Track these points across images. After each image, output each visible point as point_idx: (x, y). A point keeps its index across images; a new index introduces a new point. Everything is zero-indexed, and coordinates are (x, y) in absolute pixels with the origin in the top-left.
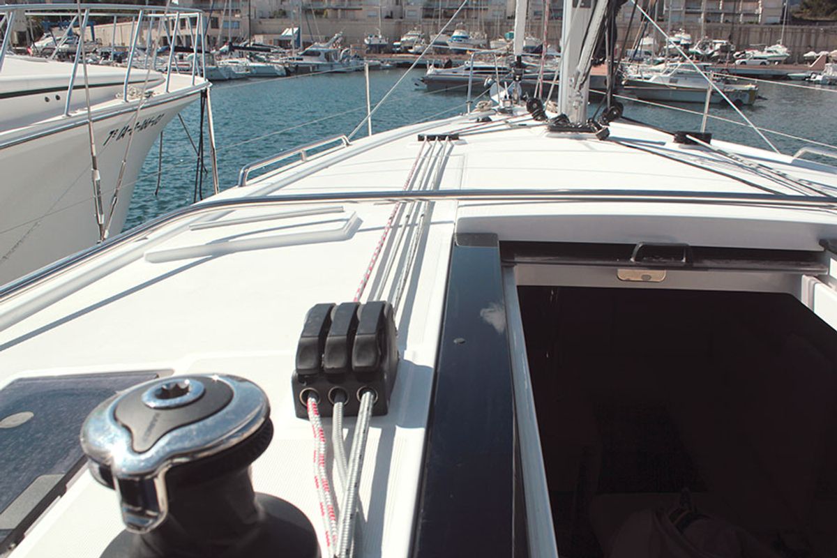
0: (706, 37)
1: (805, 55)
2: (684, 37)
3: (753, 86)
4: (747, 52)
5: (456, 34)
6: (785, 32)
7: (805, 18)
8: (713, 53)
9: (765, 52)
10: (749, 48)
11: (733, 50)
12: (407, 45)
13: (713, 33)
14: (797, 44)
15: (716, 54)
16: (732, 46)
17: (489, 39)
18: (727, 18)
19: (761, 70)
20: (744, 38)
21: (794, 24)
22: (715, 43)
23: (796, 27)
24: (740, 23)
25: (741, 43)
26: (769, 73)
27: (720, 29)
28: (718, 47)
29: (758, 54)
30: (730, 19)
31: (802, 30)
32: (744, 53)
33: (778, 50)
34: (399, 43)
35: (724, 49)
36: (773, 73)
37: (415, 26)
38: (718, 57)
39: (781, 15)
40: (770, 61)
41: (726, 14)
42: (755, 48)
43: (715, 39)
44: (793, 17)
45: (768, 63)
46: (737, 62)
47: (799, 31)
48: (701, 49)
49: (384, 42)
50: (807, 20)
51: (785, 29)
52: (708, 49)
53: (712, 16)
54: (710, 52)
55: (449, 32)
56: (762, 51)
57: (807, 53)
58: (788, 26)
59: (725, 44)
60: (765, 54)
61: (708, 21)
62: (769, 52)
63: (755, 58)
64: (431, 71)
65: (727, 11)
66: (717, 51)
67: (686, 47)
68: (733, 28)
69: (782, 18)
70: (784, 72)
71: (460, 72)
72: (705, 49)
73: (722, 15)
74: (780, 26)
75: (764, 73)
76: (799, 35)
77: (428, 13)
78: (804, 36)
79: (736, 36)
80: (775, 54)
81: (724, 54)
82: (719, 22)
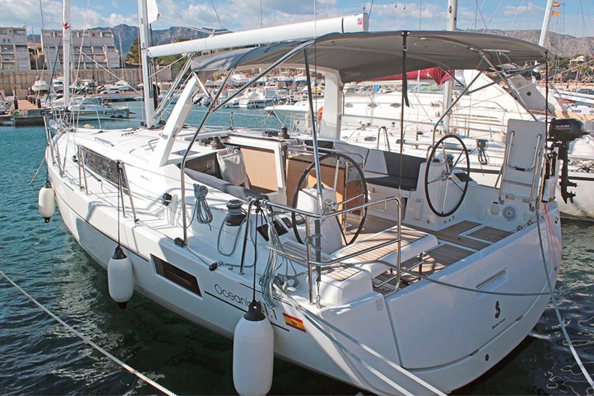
0: (79, 78)
1: (138, 86)
3: (127, 107)
4: (105, 86)
6: (124, 73)
7: (133, 64)
8: (85, 88)
9: (116, 85)
10: (105, 83)
11: (97, 85)
13: (82, 75)
14: (132, 79)
15: (86, 88)
16: (96, 83)
18: (88, 65)
19: (117, 97)
20: (101, 77)
21: (128, 68)
22: (85, 82)
23: (129, 69)
24: (96, 68)
25: (100, 80)
26: (122, 98)
27: (85, 72)
28: (86, 84)
29: (112, 87)
30: (91, 66)
31: (133, 71)
32: (103, 86)
33: (123, 84)
35: (92, 85)
36: (125, 98)
38: (88, 90)
39: (119, 62)
40: (120, 91)
41: (87, 63)
42: (108, 83)
43: (84, 79)
44: (126, 64)
45: (120, 92)
46: (101, 92)
47: (132, 71)
48: (77, 86)
50: (134, 65)
51: (124, 71)
52: (82, 85)
54: (83, 87)
56: (114, 85)
57: (139, 84)
58: (125, 69)
59: (91, 82)
60: (116, 87)
61: (77, 68)
62: (118, 85)
63: (112, 90)
65: (87, 62)
66: (87, 86)
68: (93, 72)
69: (121, 64)
70: (131, 97)
72: (80, 85)
73: (85, 64)
74: (120, 69)
75: (119, 98)
76: (132, 74)
78: (135, 74)
79: (96, 76)
80: (122, 86)
81: (92, 88)
82: (83, 68)
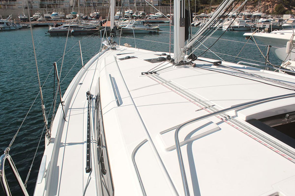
0: (138, 11)
2: (131, 11)
3: (158, 27)
4: (150, 15)
5: (53, 13)
6: (160, 8)
7: (165, 4)
8: (140, 16)
9: (156, 15)
10: (150, 13)
11: (146, 14)
12: (35, 18)
13: (139, 9)
14: (164, 12)
15: (141, 16)
16: (145, 13)
17: (65, 15)
18: (143, 4)
19: (155, 21)
20: (148, 10)
21: (162, 6)
22: (140, 12)
23: (163, 7)
24: (146, 6)
25: (148, 12)
26: (158, 21)
27: (141, 8)
28: (141, 13)
29: (153, 15)
30: (144, 5)
31: (165, 7)
32: (149, 15)
33: (159, 14)
34: (32, 18)
35: (143, 14)
36: (159, 21)
37: (37, 11)
38: (141, 17)
39: (158, 3)
40: (157, 17)
41: (142, 3)
42: (152, 14)
43: (140, 11)
44: (161, 4)
45: (157, 18)
46: (148, 18)
47: (164, 8)
48: (136, 14)
49: (26, 17)
50: (165, 5)
51: (160, 7)
52: (138, 14)
53: (138, 4)
54: (139, 15)
55: (51, 13)
56: (155, 14)
57: (167, 14)
58: (161, 6)
59: (143, 13)
61: (137, 5)
62: (157, 15)
63: (153, 17)
64: (51, 28)
65: (142, 2)
66: (141, 15)
67: (132, 14)
68: (145, 7)
69: (159, 4)
70: (162, 21)
71: (62, 28)
72: (137, 14)
73: (141, 3)
74: (158, 6)
75: (157, 21)
76: (164, 9)
77: (42, 6)
78: (166, 9)
79: (146, 10)
80: (158, 15)
81: (143, 16)
82: (140, 6)
